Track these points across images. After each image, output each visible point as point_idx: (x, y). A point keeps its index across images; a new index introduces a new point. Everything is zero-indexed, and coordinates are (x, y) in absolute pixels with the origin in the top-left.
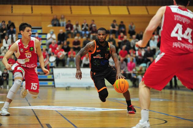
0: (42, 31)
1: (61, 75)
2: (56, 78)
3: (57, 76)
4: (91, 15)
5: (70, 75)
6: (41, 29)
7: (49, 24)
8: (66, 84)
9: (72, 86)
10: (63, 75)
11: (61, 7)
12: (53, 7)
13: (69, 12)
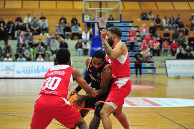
0: (133, 24)
1: (172, 65)
2: (168, 68)
3: (169, 67)
4: (175, 10)
5: (179, 66)
6: (132, 22)
7: (138, 18)
8: (176, 73)
9: (182, 75)
10: (174, 65)
11: (147, 3)
12: (141, 3)
13: (156, 8)
